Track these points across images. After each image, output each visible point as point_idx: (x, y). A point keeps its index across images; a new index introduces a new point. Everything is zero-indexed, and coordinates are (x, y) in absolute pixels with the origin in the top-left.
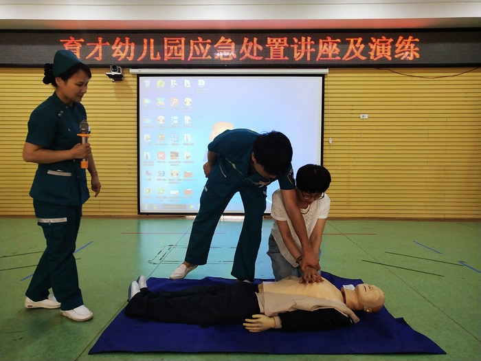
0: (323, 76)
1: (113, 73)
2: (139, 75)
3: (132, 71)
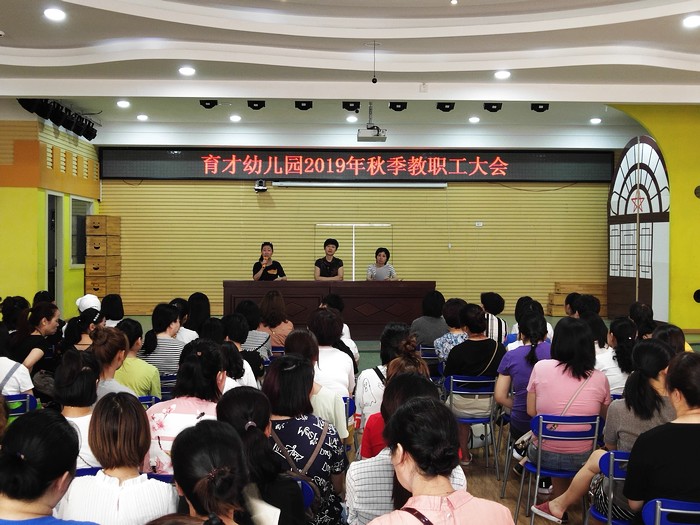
1: (261, 188)
3: (274, 184)
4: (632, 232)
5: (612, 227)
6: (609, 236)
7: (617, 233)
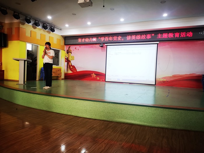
0: (157, 44)
1: (101, 45)
2: (107, 45)
3: (106, 44)
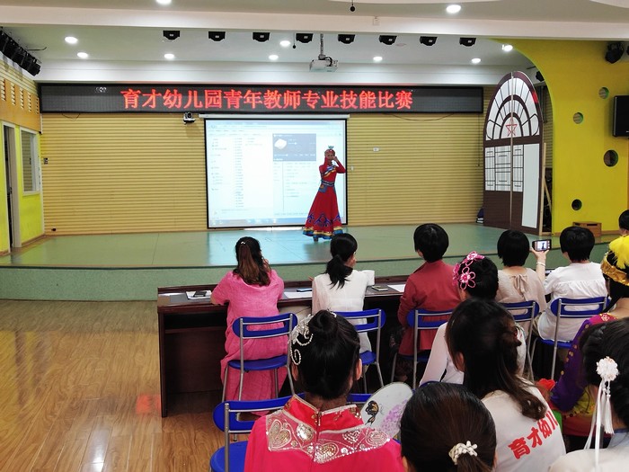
0: (346, 120)
1: (189, 119)
2: (205, 119)
3: (201, 116)
4: (506, 154)
5: (487, 149)
6: (484, 157)
7: (492, 154)
